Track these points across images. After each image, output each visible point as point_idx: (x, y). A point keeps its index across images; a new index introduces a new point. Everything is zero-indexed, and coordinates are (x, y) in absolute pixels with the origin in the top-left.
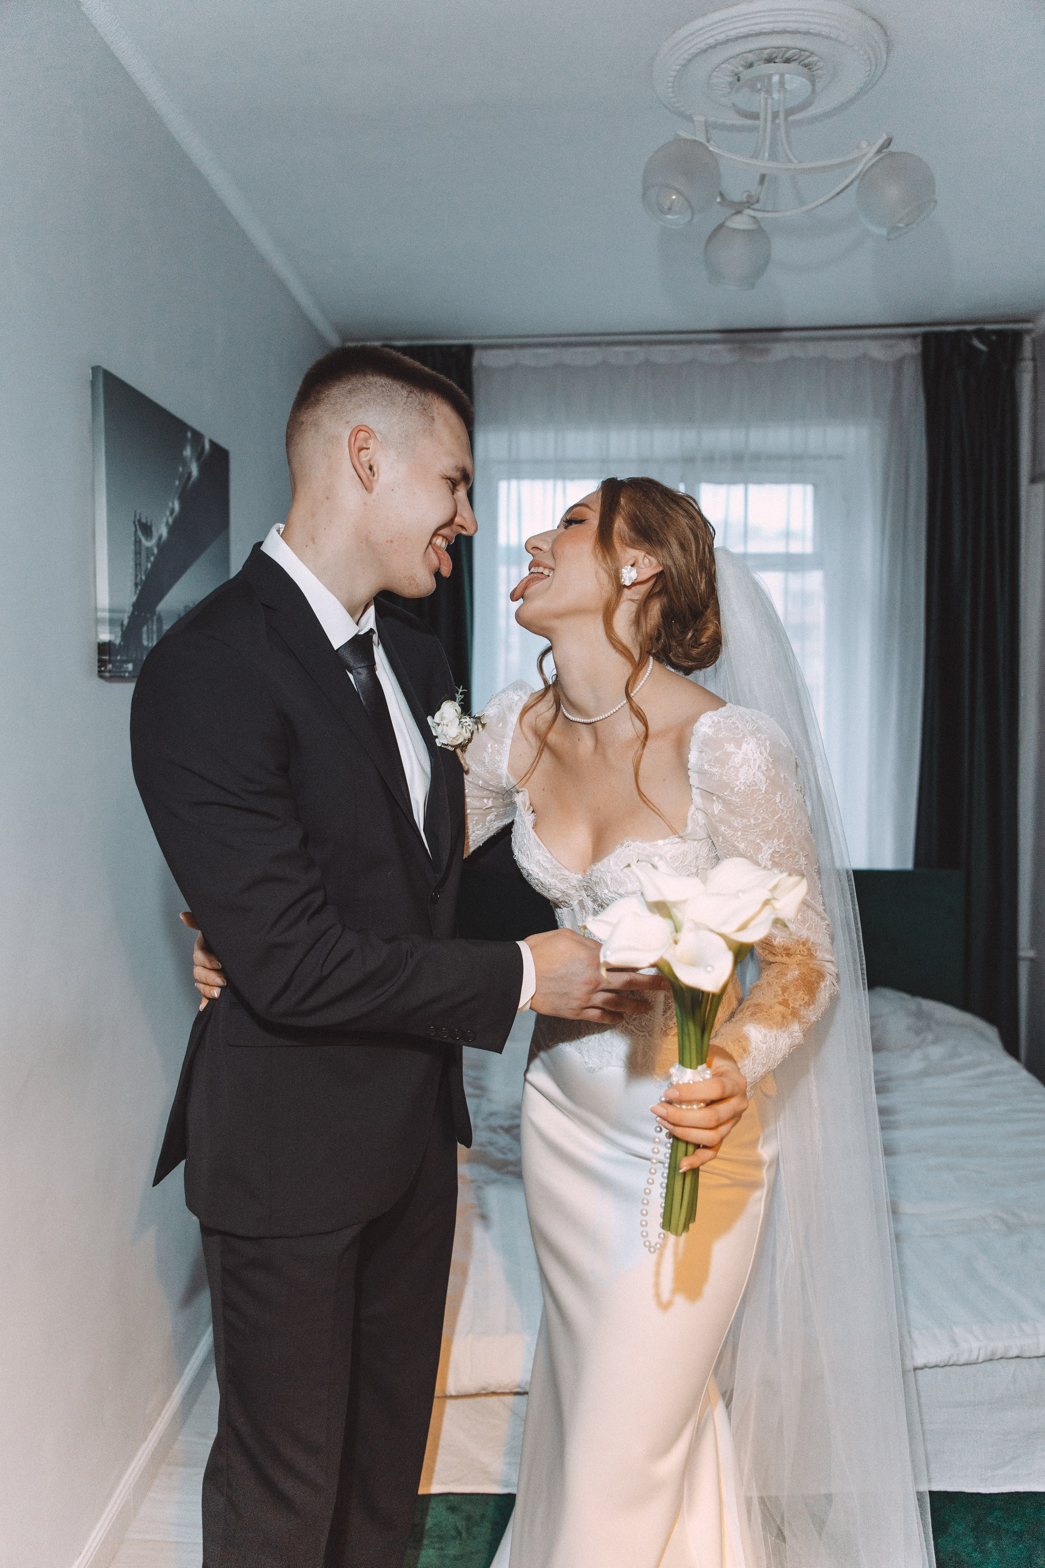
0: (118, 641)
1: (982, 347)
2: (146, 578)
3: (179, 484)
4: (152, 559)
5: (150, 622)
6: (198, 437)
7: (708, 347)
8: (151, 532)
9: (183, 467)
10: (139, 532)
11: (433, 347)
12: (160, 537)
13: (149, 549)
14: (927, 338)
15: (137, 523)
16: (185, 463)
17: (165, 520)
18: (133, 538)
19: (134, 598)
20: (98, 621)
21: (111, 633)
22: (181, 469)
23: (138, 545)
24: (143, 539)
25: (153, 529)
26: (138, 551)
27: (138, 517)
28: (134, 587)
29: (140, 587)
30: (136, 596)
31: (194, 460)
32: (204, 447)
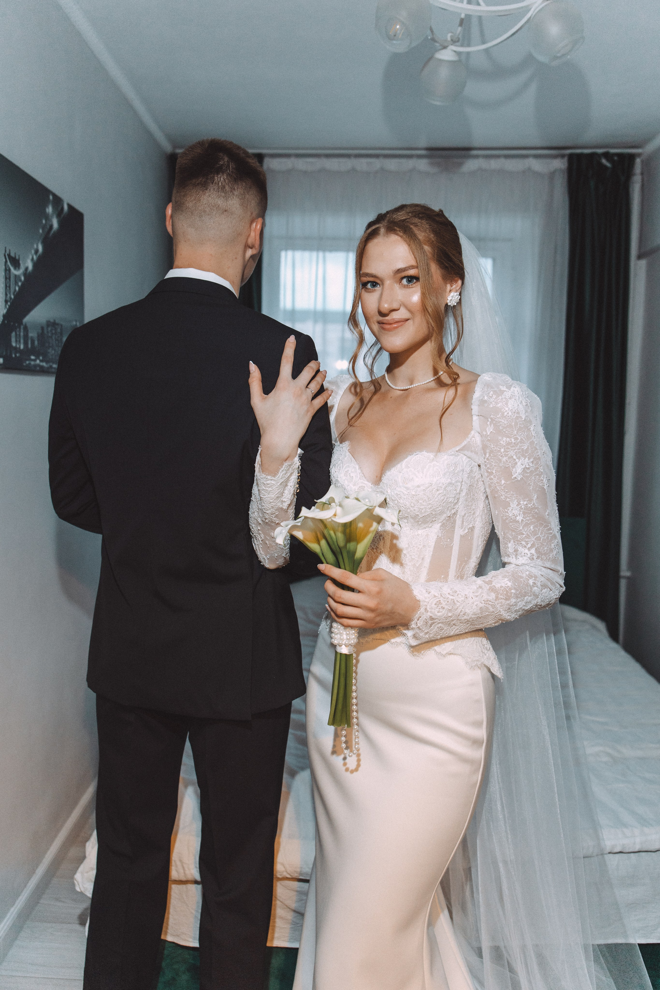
1: (608, 165)
2: (14, 297)
3: (43, 232)
4: (20, 284)
5: (18, 329)
6: (58, 200)
8: (19, 264)
9: (46, 221)
10: (9, 263)
12: (27, 269)
13: (17, 277)
14: (571, 157)
15: (7, 257)
16: (47, 217)
17: (31, 257)
18: (4, 267)
22: (44, 222)
23: (8, 272)
24: (12, 269)
25: (21, 262)
26: (8, 277)
27: (8, 252)
28: (4, 303)
29: (9, 304)
30: (6, 310)
31: (55, 217)
32: (63, 208)
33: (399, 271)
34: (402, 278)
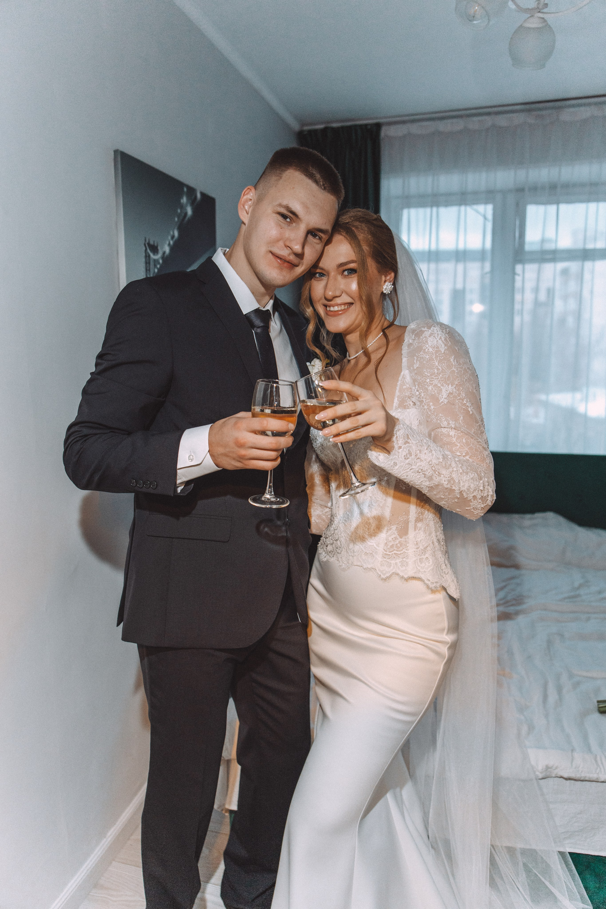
3: (178, 219)
4: (158, 266)
6: (191, 191)
8: (158, 250)
9: (181, 211)
10: (148, 250)
12: (164, 253)
13: (156, 261)
15: (147, 245)
16: (182, 207)
17: (168, 243)
18: (144, 254)
22: (179, 211)
23: (147, 258)
24: (152, 255)
25: (159, 248)
26: (148, 262)
27: (147, 241)
31: (189, 205)
32: (196, 197)
33: (341, 265)
34: (344, 271)
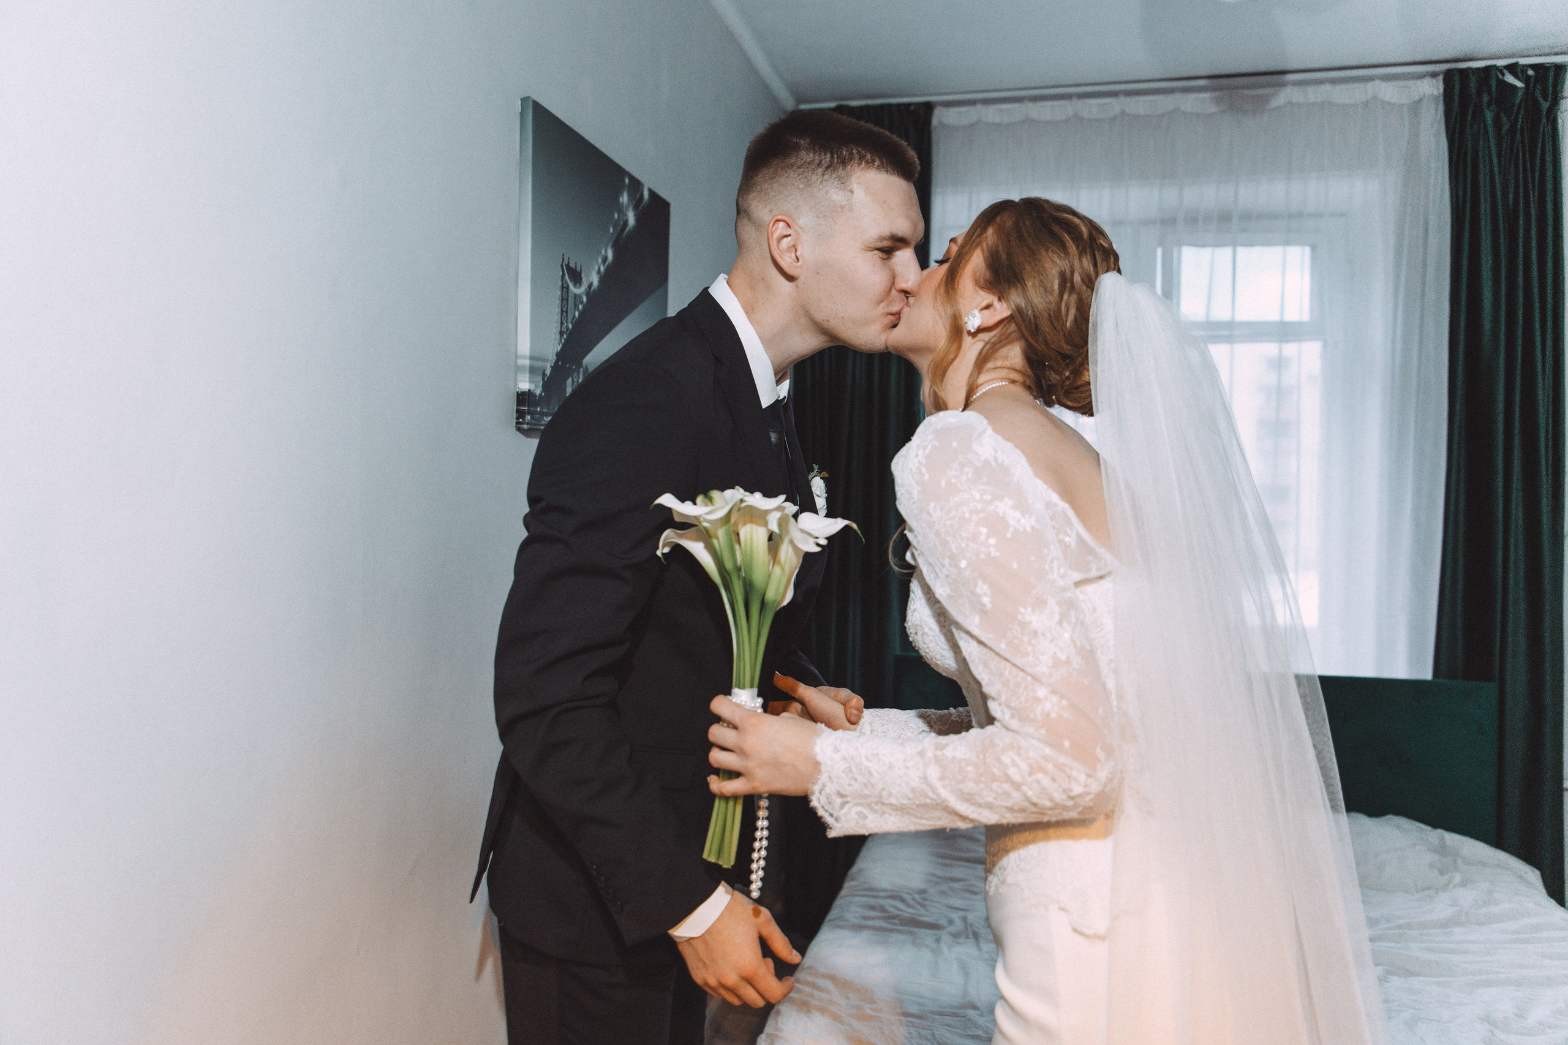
0: (538, 392)
1: (1519, 84)
2: (573, 327)
3: (614, 229)
4: (581, 307)
5: (576, 374)
6: (636, 185)
7: (1193, 96)
8: (581, 279)
9: (619, 214)
10: (567, 277)
11: (890, 105)
12: (590, 285)
13: (577, 297)
14: (1448, 76)
15: (565, 268)
16: (621, 210)
17: (597, 268)
18: (560, 283)
19: (559, 348)
20: (518, 369)
21: (531, 382)
22: (616, 216)
23: (565, 290)
24: (571, 285)
25: (583, 275)
26: (565, 297)
27: (566, 261)
28: (558, 336)
29: (565, 336)
30: (561, 345)
31: (631, 208)
32: (642, 195)
